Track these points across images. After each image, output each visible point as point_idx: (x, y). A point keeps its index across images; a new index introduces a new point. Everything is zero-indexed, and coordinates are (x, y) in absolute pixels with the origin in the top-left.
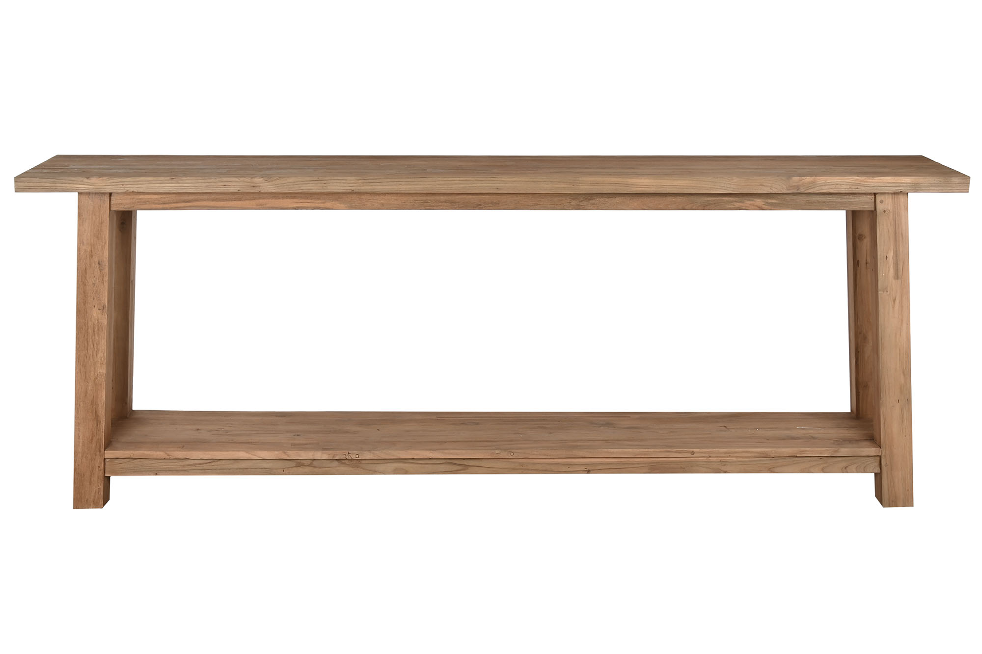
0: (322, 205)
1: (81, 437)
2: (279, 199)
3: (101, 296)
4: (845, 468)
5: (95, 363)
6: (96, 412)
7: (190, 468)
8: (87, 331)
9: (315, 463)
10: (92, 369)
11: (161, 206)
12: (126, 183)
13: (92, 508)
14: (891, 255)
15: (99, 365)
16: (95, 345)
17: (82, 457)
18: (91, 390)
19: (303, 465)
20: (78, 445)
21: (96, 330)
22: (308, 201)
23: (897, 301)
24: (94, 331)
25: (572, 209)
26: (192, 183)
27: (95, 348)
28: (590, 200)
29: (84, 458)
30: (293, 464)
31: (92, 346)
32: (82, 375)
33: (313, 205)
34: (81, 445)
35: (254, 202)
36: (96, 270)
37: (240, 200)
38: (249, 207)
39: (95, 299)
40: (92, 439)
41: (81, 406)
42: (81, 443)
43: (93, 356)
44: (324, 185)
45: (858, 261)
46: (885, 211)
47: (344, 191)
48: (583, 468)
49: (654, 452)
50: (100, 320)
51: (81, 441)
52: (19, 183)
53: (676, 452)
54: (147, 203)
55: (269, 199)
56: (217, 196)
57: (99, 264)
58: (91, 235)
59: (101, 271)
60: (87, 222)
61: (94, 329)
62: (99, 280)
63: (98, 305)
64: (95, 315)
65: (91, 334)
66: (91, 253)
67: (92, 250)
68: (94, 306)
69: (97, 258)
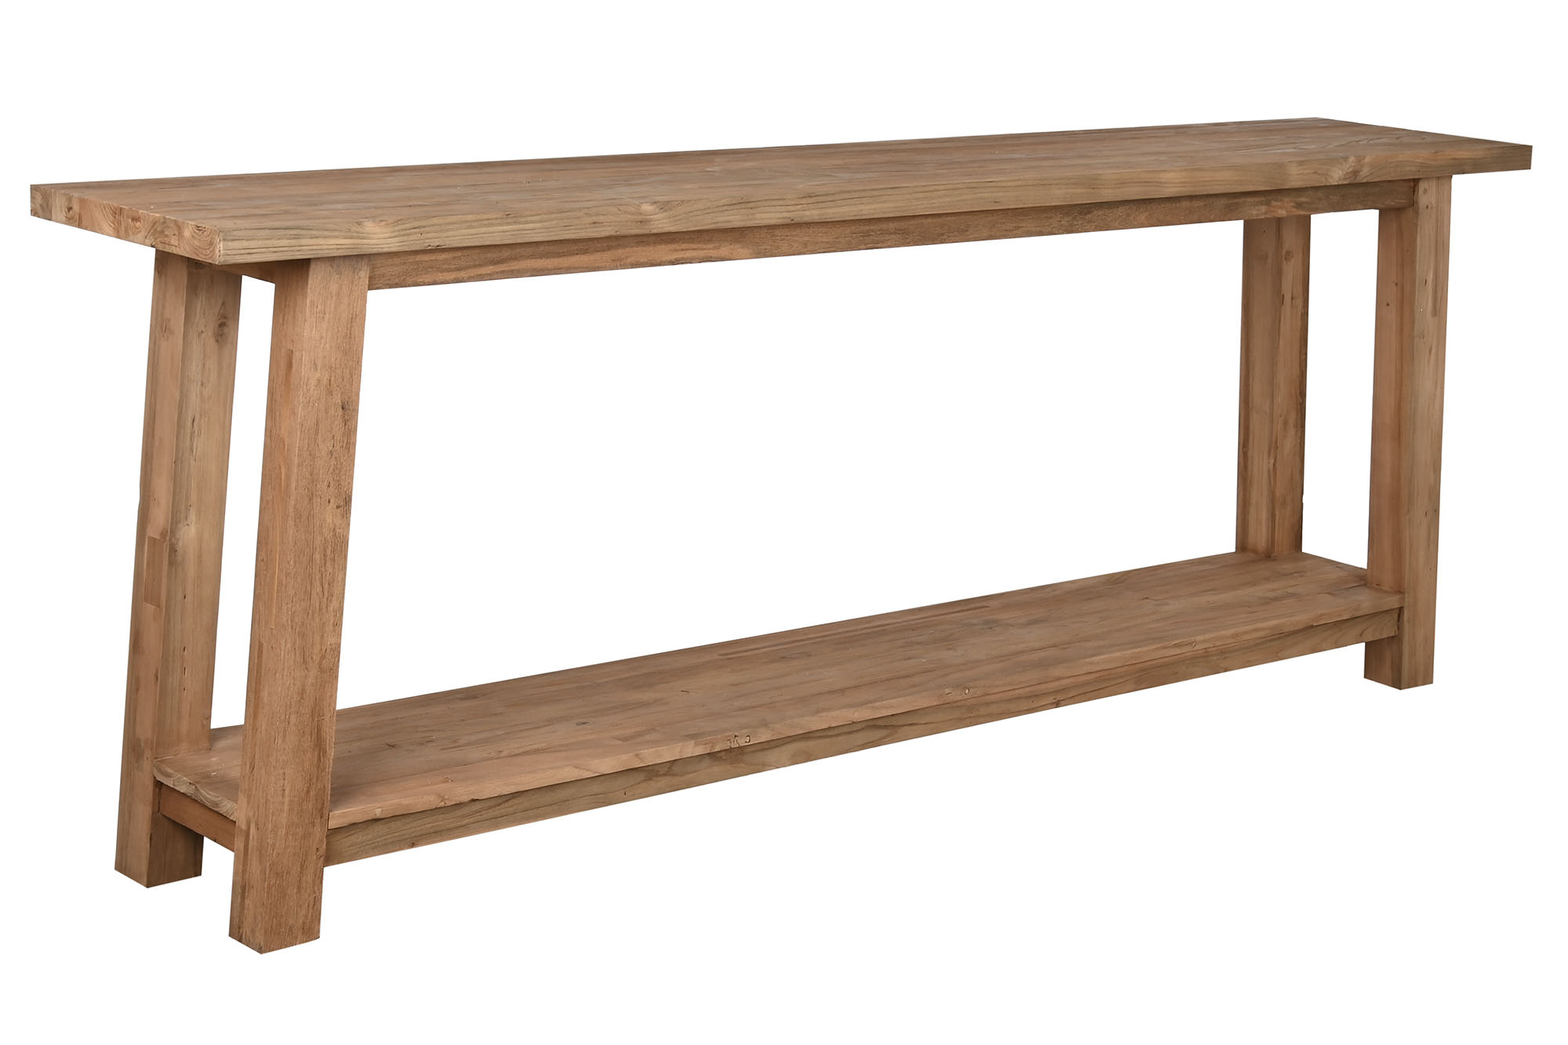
0: (713, 253)
1: (287, 792)
2: (649, 245)
3: (343, 477)
4: (1361, 635)
5: (324, 623)
6: (319, 730)
7: (471, 820)
8: (311, 560)
9: (676, 769)
10: (317, 638)
11: (453, 275)
12: (427, 229)
13: (300, 943)
14: (1430, 277)
15: (331, 628)
16: (326, 586)
17: (287, 834)
18: (313, 685)
19: (657, 775)
20: (281, 810)
21: (329, 552)
22: (694, 246)
23: (1433, 352)
24: (325, 555)
25: (1063, 233)
27: (326, 592)
28: (1086, 214)
29: (290, 837)
30: (641, 776)
31: (319, 589)
32: (298, 654)
33: (702, 254)
34: (286, 807)
35: (607, 255)
36: (336, 422)
37: (585, 252)
38: (599, 265)
39: (332, 485)
40: (308, 792)
41: (291, 723)
42: (286, 804)
43: (320, 610)
44: (752, 211)
45: (1283, 295)
46: (1427, 207)
47: (780, 222)
48: (1051, 699)
49: (1148, 651)
50: (338, 531)
51: (287, 800)
52: (230, 243)
53: (1175, 646)
55: (632, 247)
56: (551, 248)
57: (343, 408)
58: (331, 347)
59: (345, 424)
60: (326, 320)
61: (325, 551)
62: (341, 444)
63: (336, 497)
64: (329, 520)
65: (318, 562)
66: (328, 387)
67: (333, 379)
68: (329, 502)
69: (339, 396)
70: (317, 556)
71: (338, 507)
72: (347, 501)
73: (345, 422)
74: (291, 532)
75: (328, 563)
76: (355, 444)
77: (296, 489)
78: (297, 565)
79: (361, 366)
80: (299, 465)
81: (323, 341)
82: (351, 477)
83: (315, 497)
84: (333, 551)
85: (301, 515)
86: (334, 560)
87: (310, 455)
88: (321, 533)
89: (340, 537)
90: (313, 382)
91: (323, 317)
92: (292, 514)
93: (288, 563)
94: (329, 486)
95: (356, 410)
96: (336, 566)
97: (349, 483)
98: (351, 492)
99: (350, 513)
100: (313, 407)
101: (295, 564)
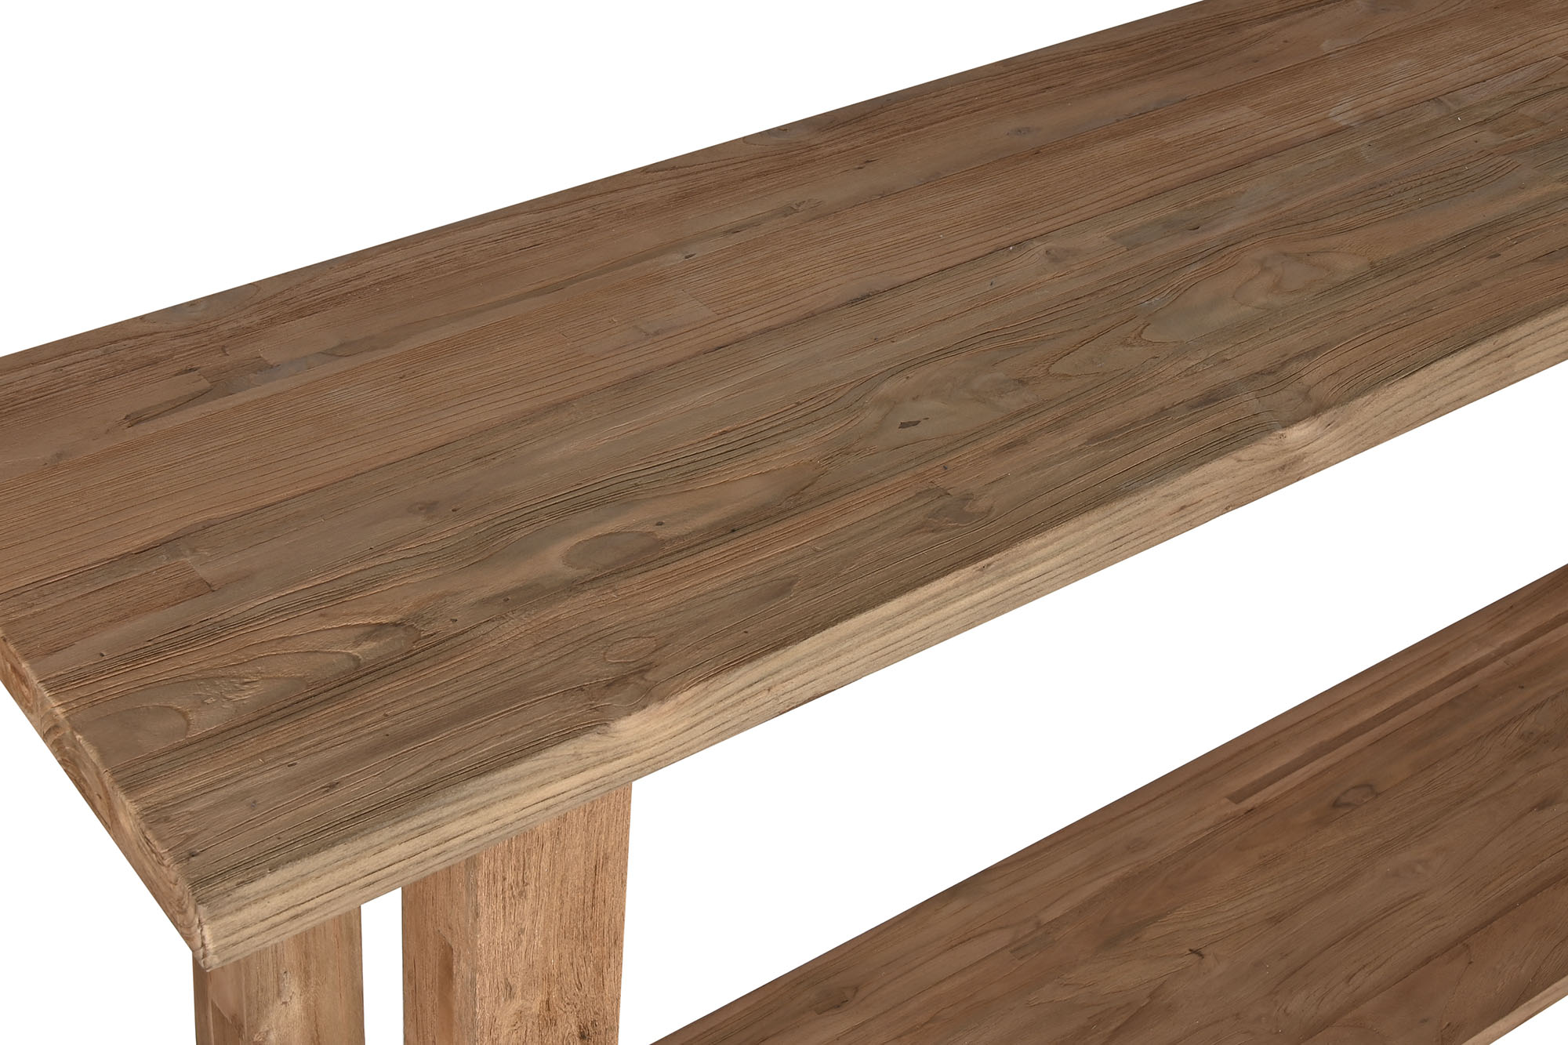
58: (545, 942)
60: (530, 896)
66: (544, 1014)
67: (554, 996)
69: (572, 1021)
79: (622, 948)
81: (524, 938)
90: (506, 1020)
91: (521, 894)
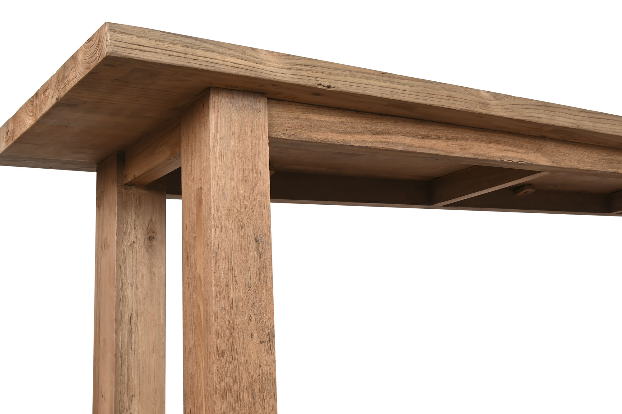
8: (239, 400)
21: (257, 391)
24: (253, 395)
26: (409, 85)
36: (251, 255)
39: (253, 319)
50: (264, 368)
54: (320, 128)
57: (256, 241)
59: (260, 258)
61: (253, 390)
62: (258, 276)
63: (258, 332)
64: (254, 356)
65: (247, 402)
66: (239, 217)
67: (243, 210)
68: (252, 336)
69: (252, 228)
70: (245, 396)
71: (262, 342)
72: (271, 336)
73: (260, 255)
74: (214, 369)
75: (258, 403)
76: (272, 278)
77: (215, 321)
78: (225, 405)
80: (217, 296)
81: (230, 172)
82: (272, 311)
83: (236, 331)
84: (262, 390)
85: (223, 350)
86: (263, 400)
87: (227, 285)
88: (247, 370)
89: (267, 375)
90: (223, 212)
92: (214, 348)
93: (215, 403)
94: (250, 320)
95: (269, 244)
96: (267, 407)
97: (270, 318)
98: (273, 327)
99: (275, 349)
100: (225, 237)
101: (222, 404)
